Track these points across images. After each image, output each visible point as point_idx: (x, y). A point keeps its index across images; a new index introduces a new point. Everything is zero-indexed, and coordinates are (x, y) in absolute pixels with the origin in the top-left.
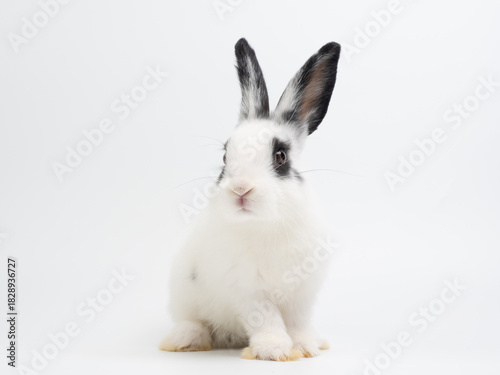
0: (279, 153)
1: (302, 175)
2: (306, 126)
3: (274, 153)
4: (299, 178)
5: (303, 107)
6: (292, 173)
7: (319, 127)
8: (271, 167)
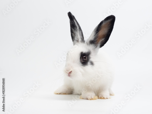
2: (99, 45)
4: (92, 63)
5: (98, 38)
6: (89, 63)
8: (80, 63)
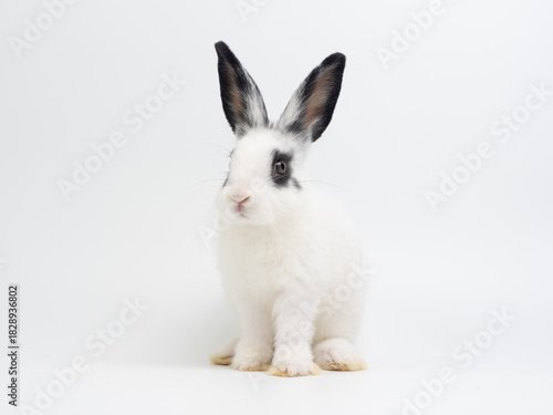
0: (279, 164)
1: (301, 184)
2: (309, 134)
3: (273, 164)
4: (297, 185)
5: (307, 116)
6: (290, 182)
7: (323, 134)
8: (270, 178)
